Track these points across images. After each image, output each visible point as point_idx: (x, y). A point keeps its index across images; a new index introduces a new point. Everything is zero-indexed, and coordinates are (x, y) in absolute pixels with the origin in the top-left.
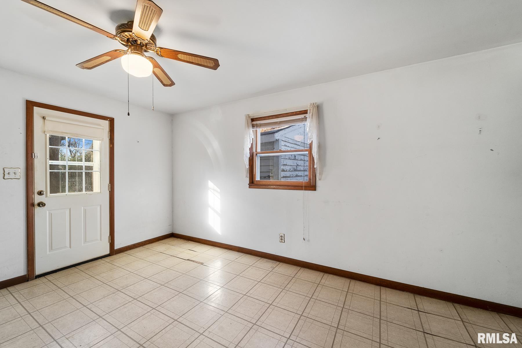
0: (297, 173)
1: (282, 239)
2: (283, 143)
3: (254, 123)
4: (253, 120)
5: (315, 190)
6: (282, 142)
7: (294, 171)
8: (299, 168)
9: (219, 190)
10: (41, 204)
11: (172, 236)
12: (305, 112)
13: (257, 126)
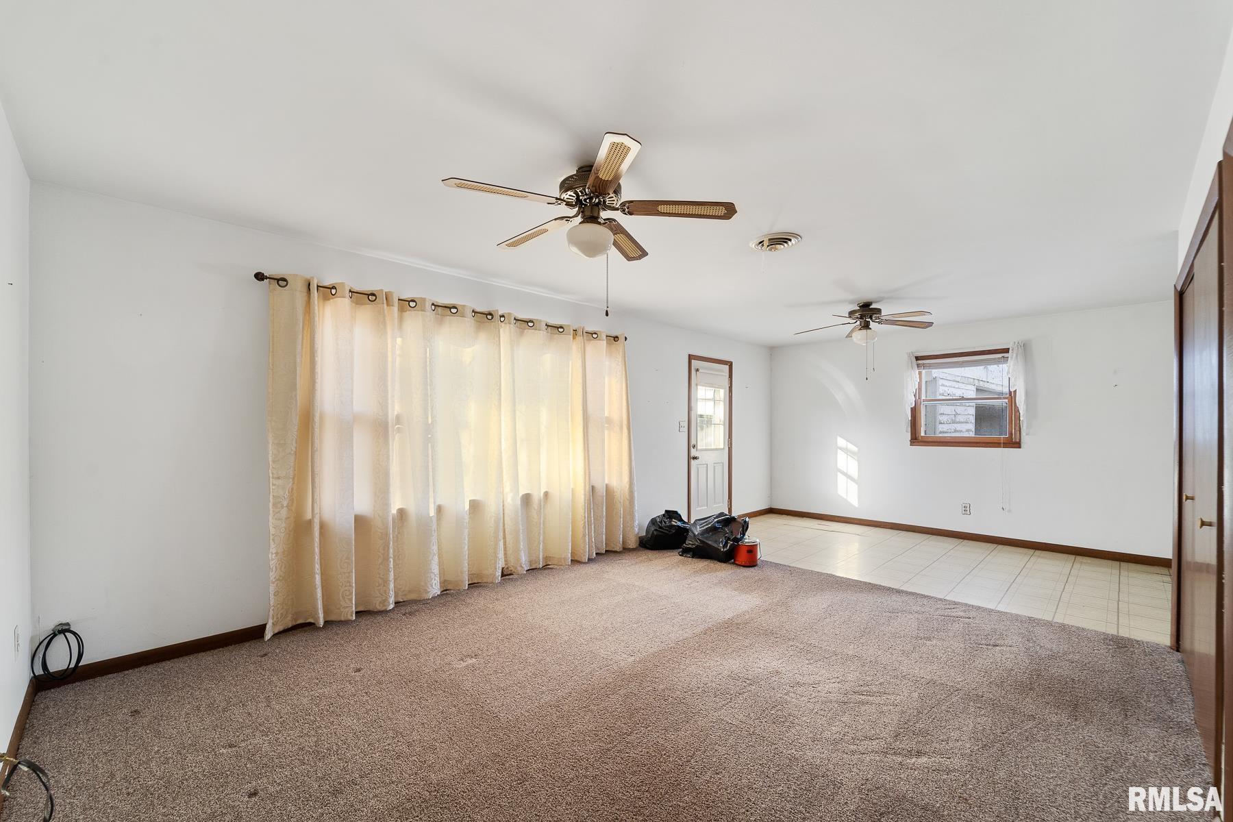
0: (955, 425)
1: (966, 510)
2: (941, 382)
3: (920, 362)
4: (917, 358)
5: (1020, 448)
6: (941, 380)
7: (953, 423)
8: (959, 418)
9: (855, 449)
10: (695, 458)
11: (771, 511)
12: (1007, 351)
13: (924, 366)
